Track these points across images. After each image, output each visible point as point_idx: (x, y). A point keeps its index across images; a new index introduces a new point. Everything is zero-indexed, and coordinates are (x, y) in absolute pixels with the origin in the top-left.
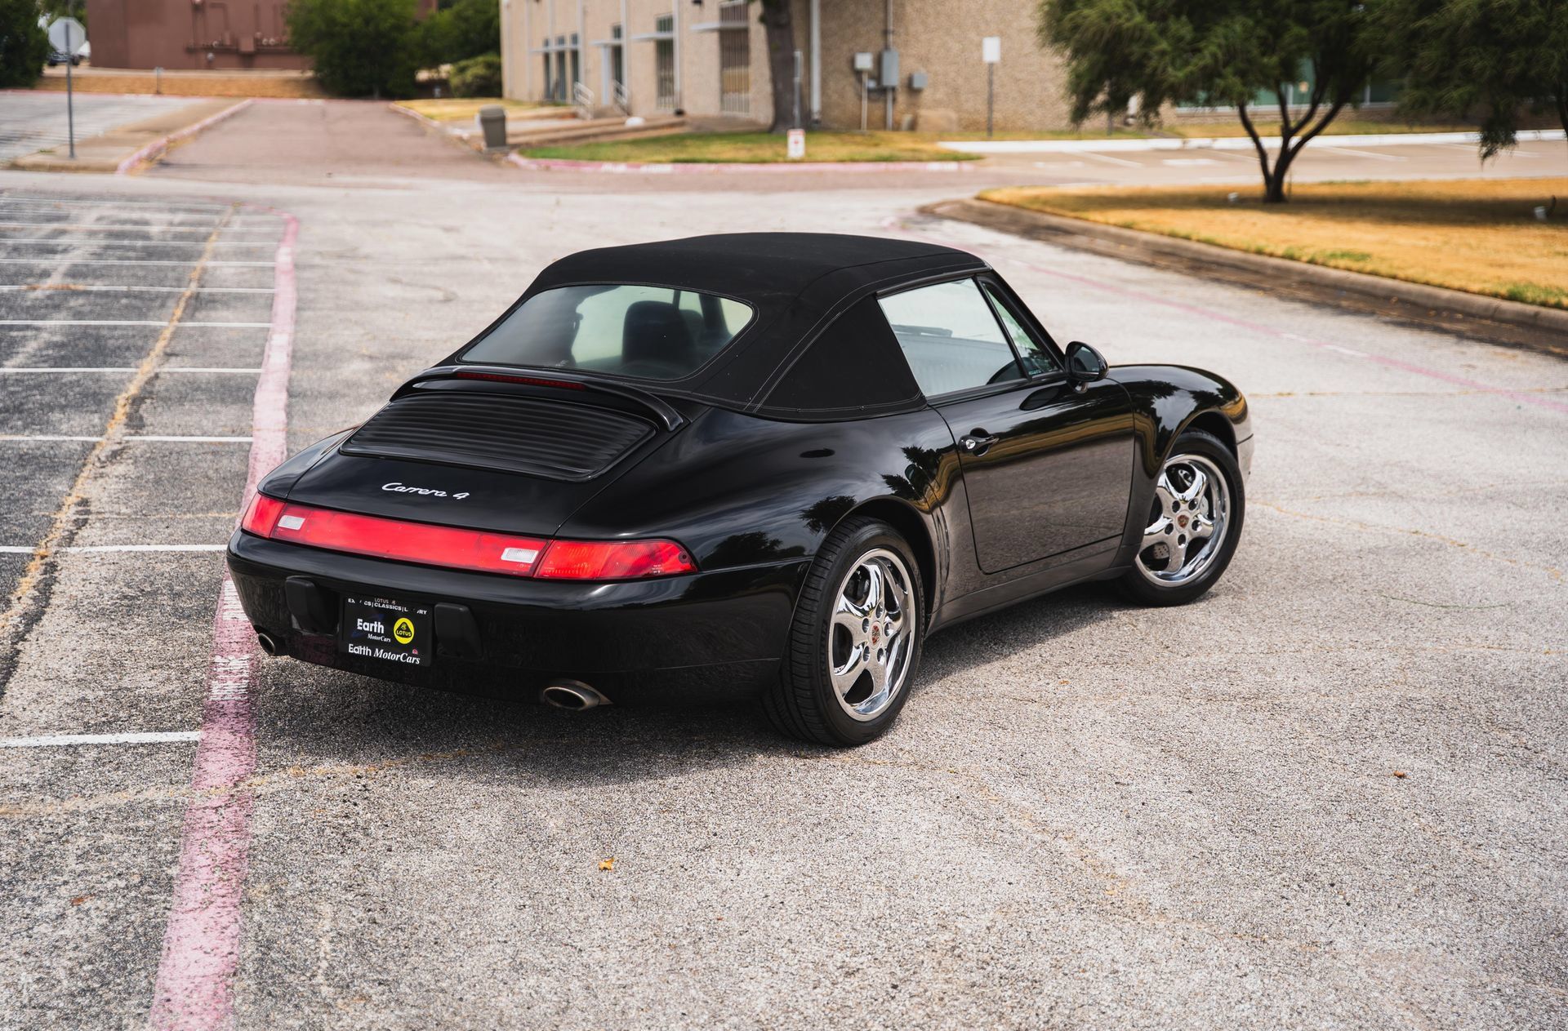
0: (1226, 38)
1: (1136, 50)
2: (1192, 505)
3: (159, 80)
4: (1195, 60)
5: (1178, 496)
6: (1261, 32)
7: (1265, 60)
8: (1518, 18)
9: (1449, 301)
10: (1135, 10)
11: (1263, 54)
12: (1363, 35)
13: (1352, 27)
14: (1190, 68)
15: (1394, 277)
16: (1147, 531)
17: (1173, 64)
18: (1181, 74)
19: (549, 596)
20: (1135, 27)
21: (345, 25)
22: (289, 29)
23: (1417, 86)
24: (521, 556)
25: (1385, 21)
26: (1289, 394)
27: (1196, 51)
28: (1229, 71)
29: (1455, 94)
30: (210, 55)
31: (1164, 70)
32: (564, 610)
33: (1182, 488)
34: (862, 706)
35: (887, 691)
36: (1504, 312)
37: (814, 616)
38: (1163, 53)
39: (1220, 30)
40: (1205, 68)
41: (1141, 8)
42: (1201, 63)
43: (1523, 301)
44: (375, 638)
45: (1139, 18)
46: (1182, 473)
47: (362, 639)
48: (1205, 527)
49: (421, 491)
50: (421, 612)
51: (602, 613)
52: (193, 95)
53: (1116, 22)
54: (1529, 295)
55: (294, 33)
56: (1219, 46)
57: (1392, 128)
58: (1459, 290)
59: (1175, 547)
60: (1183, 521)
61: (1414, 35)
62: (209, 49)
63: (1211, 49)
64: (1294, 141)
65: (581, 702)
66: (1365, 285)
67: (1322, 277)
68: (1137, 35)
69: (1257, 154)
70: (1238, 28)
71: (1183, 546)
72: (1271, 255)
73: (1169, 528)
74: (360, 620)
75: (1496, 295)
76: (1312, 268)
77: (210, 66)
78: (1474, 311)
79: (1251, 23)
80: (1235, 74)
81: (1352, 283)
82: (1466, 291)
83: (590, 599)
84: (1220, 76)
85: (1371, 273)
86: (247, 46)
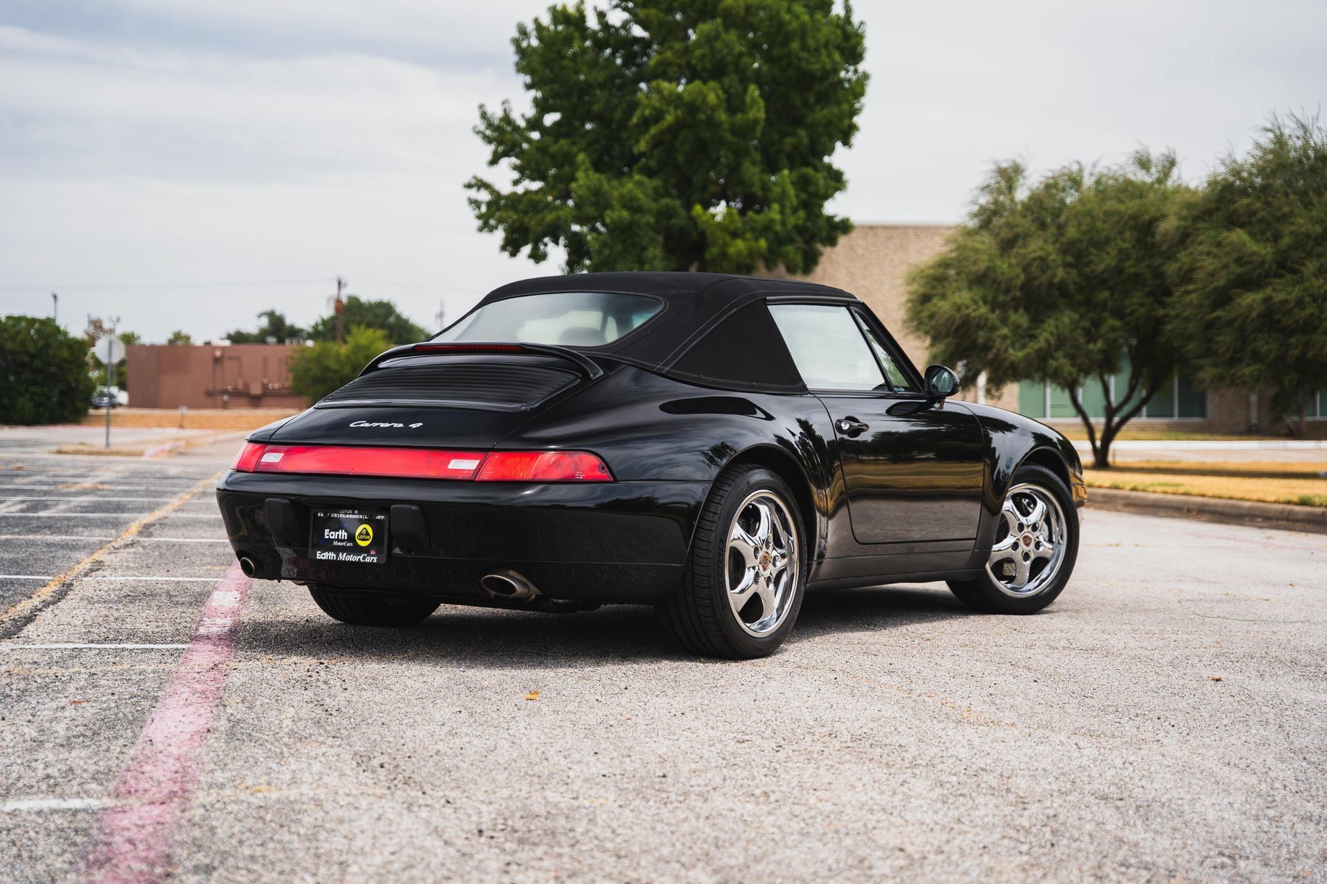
0: (1057, 328)
1: (982, 336)
2: (1035, 527)
3: (183, 417)
4: (1032, 344)
5: (1023, 520)
6: (1085, 324)
7: (1091, 346)
8: (1296, 310)
9: (1250, 509)
10: (981, 303)
11: (1088, 342)
12: (1169, 327)
13: (1160, 322)
14: (1028, 350)
15: (1203, 496)
16: (995, 547)
17: (1013, 346)
18: (1020, 354)
19: (489, 494)
20: (980, 317)
21: (336, 372)
22: (291, 376)
23: (1216, 366)
24: (465, 465)
25: (1186, 314)
26: (1117, 545)
27: (1033, 337)
28: (1060, 354)
29: (1247, 371)
30: (226, 398)
31: (1006, 351)
32: (500, 506)
33: (1026, 513)
34: (755, 626)
35: (775, 616)
36: (1297, 513)
37: (713, 534)
38: (1005, 338)
39: (1052, 322)
40: (1040, 350)
41: (985, 302)
42: (1037, 347)
43: (1312, 505)
44: (340, 544)
45: (983, 310)
46: (1025, 502)
47: (328, 545)
48: (1046, 548)
49: (382, 425)
50: (379, 517)
51: (531, 509)
52: (210, 428)
53: (965, 312)
54: (1317, 500)
55: (296, 378)
56: (1052, 334)
57: (1197, 436)
58: (1258, 501)
59: (1022, 565)
60: (1027, 541)
61: (1210, 325)
62: (225, 392)
63: (1045, 335)
64: (1116, 420)
65: (513, 589)
66: (1179, 502)
67: (1143, 499)
68: (982, 324)
69: (1085, 430)
70: (1066, 320)
71: (1028, 563)
72: (1100, 487)
73: (1015, 546)
74: (327, 530)
75: (1289, 503)
76: (1134, 494)
77: (225, 406)
78: (1271, 515)
79: (1076, 316)
80: (1065, 357)
81: (1169, 502)
82: (1264, 501)
83: (522, 497)
84: (1053, 358)
85: (1184, 494)
86: (256, 390)
